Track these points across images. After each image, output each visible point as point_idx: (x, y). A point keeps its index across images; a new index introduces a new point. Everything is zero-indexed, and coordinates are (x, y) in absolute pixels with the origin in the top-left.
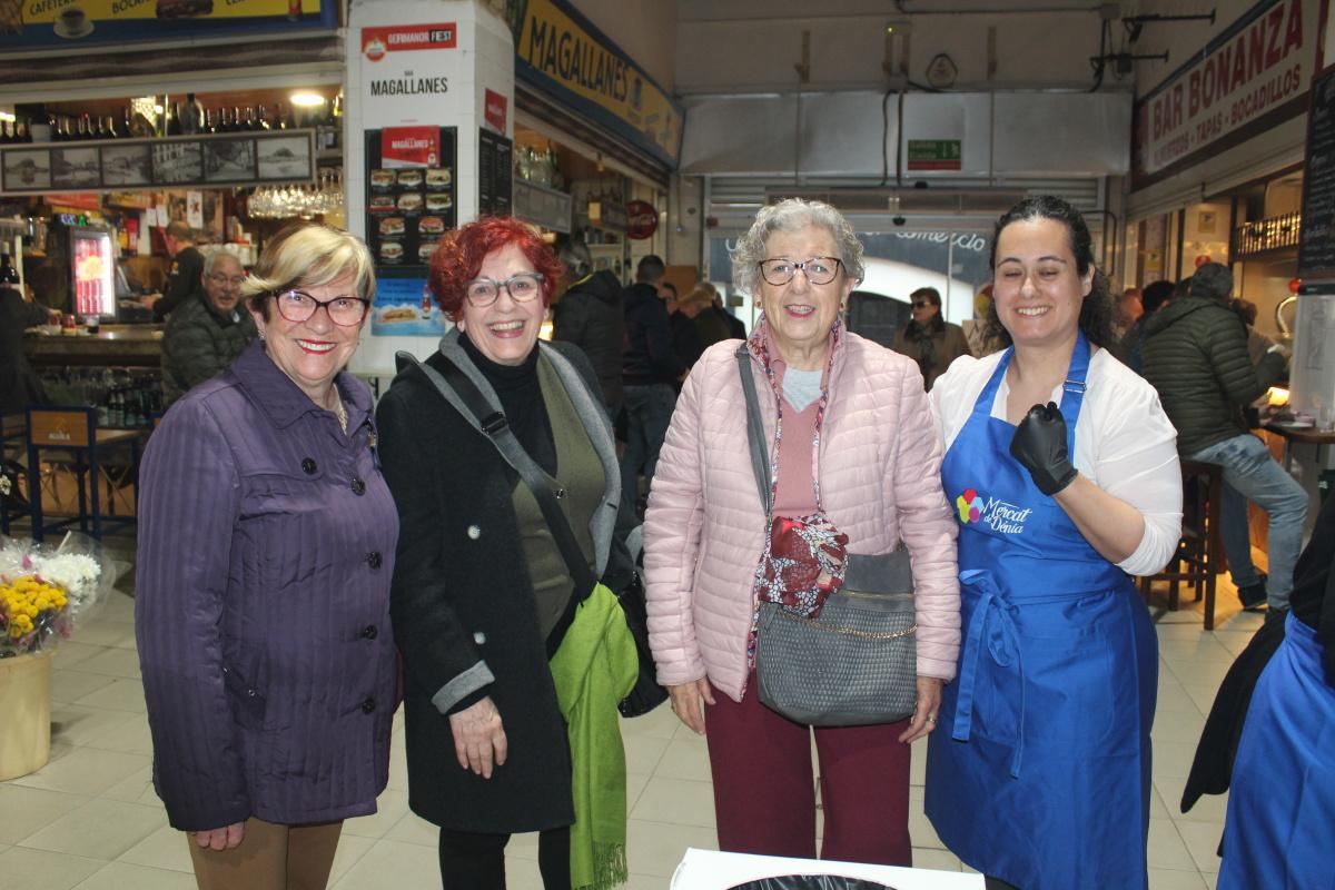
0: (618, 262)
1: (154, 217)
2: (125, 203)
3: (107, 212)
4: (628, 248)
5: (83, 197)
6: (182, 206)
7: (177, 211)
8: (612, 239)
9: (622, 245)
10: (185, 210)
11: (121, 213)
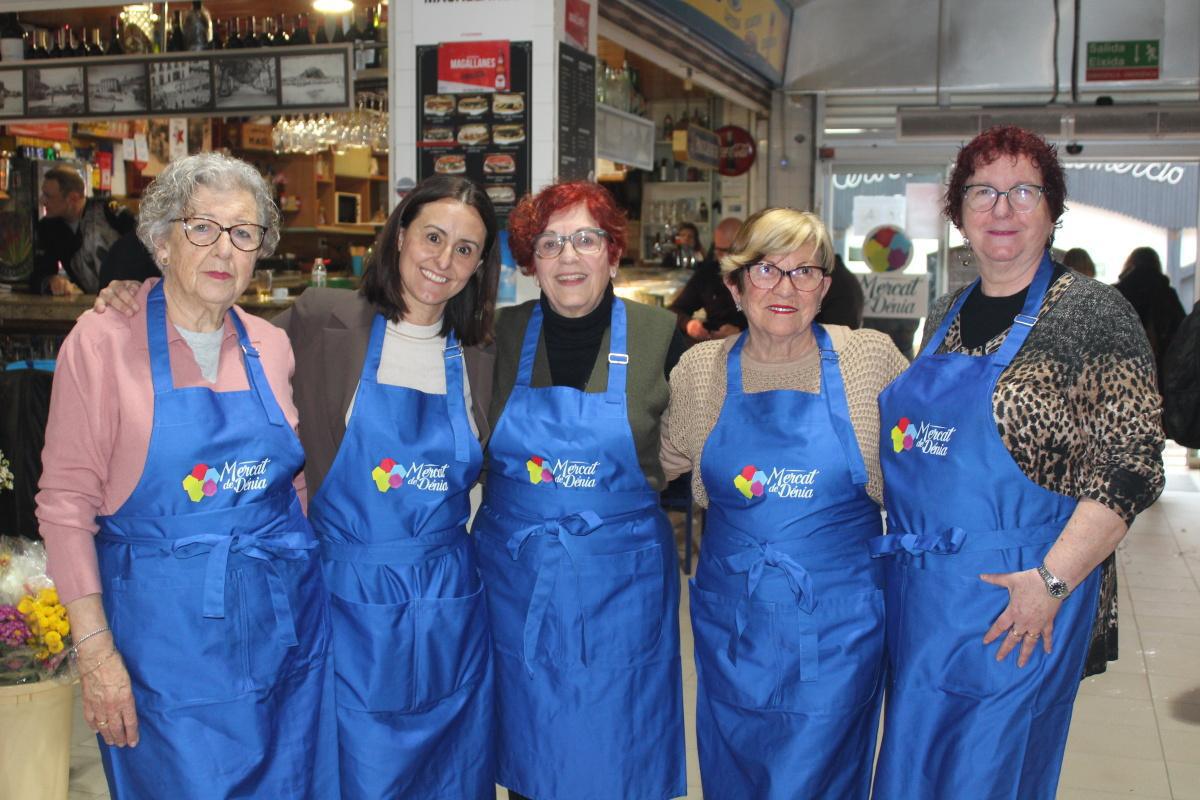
0: (703, 205)
1: (132, 149)
2: (98, 132)
3: (76, 143)
4: (718, 186)
5: (51, 126)
6: (163, 135)
7: (157, 141)
8: (696, 176)
9: (710, 184)
10: (167, 139)
11: (93, 144)
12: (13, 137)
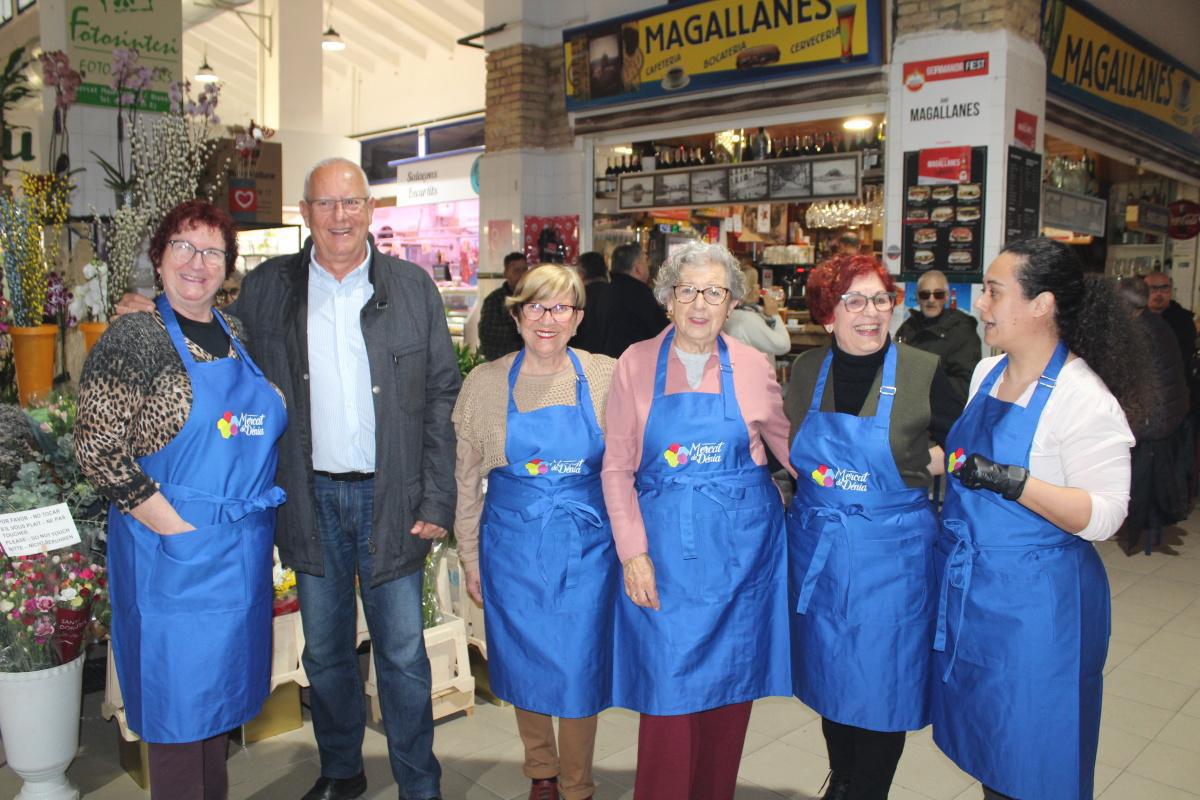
0: (1157, 261)
1: (731, 225)
2: (708, 214)
3: (695, 221)
4: (1169, 248)
5: (677, 211)
6: (754, 214)
7: (750, 218)
8: (1152, 240)
9: (1163, 245)
10: (756, 217)
11: (705, 221)
12: (652, 218)
